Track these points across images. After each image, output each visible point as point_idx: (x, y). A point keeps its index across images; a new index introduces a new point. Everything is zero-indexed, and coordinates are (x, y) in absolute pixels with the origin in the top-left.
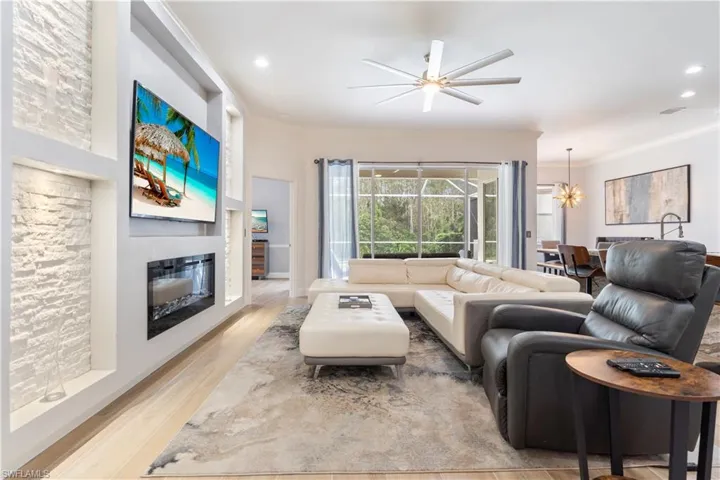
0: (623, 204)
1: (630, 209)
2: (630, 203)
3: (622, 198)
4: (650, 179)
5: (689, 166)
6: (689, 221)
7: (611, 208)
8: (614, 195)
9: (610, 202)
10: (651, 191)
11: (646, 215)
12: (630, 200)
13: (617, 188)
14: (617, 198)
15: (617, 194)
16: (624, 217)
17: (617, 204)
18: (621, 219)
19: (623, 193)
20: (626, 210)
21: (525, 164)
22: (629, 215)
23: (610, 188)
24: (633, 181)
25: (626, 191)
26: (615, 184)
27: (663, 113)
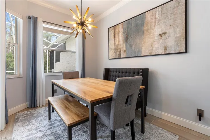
0: (121, 42)
1: (126, 46)
2: (126, 41)
3: (121, 37)
7: (112, 47)
8: (115, 37)
9: (112, 42)
11: (140, 51)
12: (126, 39)
13: (117, 30)
14: (117, 39)
15: (117, 36)
16: (122, 53)
17: (117, 43)
18: (120, 55)
19: (121, 34)
20: (123, 46)
22: (125, 51)
23: (112, 32)
24: (129, 23)
25: (124, 33)
26: (115, 30)
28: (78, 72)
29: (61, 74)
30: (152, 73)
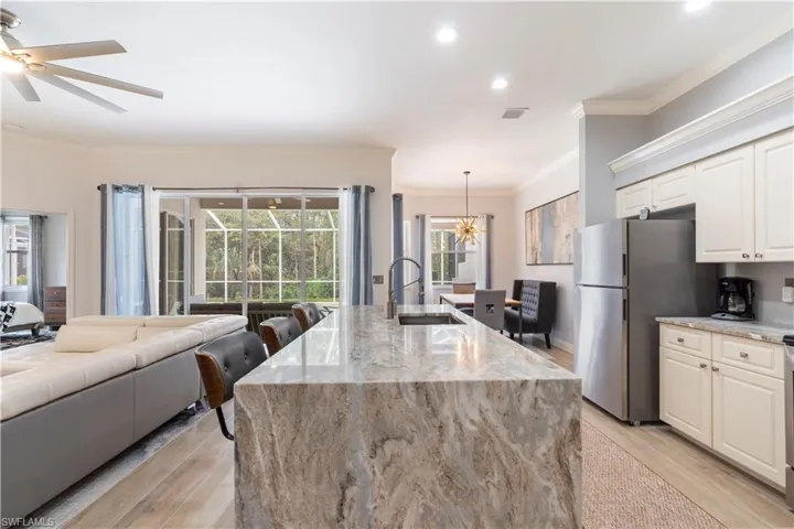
0: (538, 239)
1: (542, 245)
3: (537, 232)
4: (555, 208)
9: (529, 237)
10: (556, 224)
11: (552, 257)
12: (542, 234)
13: (533, 220)
14: (534, 232)
15: (533, 228)
16: (538, 256)
17: (534, 240)
18: (536, 258)
19: (537, 226)
20: (539, 247)
21: (370, 190)
23: (529, 220)
25: (539, 223)
26: (532, 215)
27: (504, 117)
30: (560, 288)
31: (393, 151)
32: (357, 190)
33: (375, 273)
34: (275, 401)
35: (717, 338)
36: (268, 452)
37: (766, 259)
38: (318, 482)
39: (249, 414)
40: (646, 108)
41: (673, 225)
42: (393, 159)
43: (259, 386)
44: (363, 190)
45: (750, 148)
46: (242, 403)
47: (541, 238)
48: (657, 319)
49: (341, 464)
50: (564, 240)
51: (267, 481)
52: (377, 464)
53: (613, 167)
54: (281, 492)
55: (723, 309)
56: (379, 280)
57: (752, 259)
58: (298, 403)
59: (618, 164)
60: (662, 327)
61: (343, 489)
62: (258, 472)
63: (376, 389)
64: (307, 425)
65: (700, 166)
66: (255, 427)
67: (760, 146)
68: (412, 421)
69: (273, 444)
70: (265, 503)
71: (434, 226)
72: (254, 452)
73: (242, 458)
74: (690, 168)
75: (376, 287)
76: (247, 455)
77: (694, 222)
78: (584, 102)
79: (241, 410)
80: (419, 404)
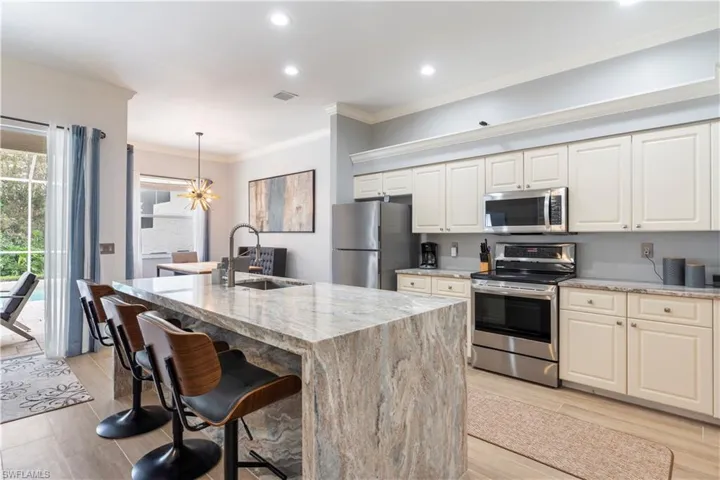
0: (264, 209)
1: (269, 215)
3: (263, 202)
4: (285, 182)
5: (314, 171)
6: (314, 231)
7: (254, 213)
8: (256, 198)
9: (253, 205)
10: (286, 196)
11: (281, 226)
12: (269, 204)
13: (259, 190)
14: (259, 202)
15: (258, 197)
16: (265, 225)
17: (259, 209)
18: (262, 227)
19: (263, 196)
20: (266, 216)
21: (99, 135)
22: (268, 222)
23: (253, 189)
24: (272, 183)
25: (266, 194)
26: (257, 185)
27: (276, 96)
28: (196, 253)
29: (170, 256)
30: (290, 254)
31: (132, 93)
32: (80, 132)
33: (103, 239)
34: (341, 349)
35: (434, 279)
36: (336, 395)
37: (452, 231)
38: (366, 409)
39: (325, 367)
40: (371, 120)
41: (399, 207)
42: (130, 102)
43: (330, 340)
44: (89, 134)
45: (443, 165)
46: (319, 358)
47: (269, 208)
48: (396, 271)
49: (378, 388)
50: (294, 211)
51: (335, 421)
52: (394, 380)
53: (353, 159)
54: (344, 428)
55: (425, 263)
56: (109, 249)
57: (445, 231)
58: (354, 349)
59: (358, 157)
60: (399, 276)
61: (379, 407)
62: (330, 416)
63: (394, 326)
64: (360, 364)
65: (415, 171)
66: (329, 377)
67: (450, 166)
68: (411, 345)
69: (339, 388)
70: (335, 441)
71: (144, 185)
72: (326, 400)
73: (320, 407)
74: (409, 171)
75: (103, 259)
76: (322, 404)
77: (410, 207)
78: (339, 104)
79: (319, 365)
80: (413, 331)
